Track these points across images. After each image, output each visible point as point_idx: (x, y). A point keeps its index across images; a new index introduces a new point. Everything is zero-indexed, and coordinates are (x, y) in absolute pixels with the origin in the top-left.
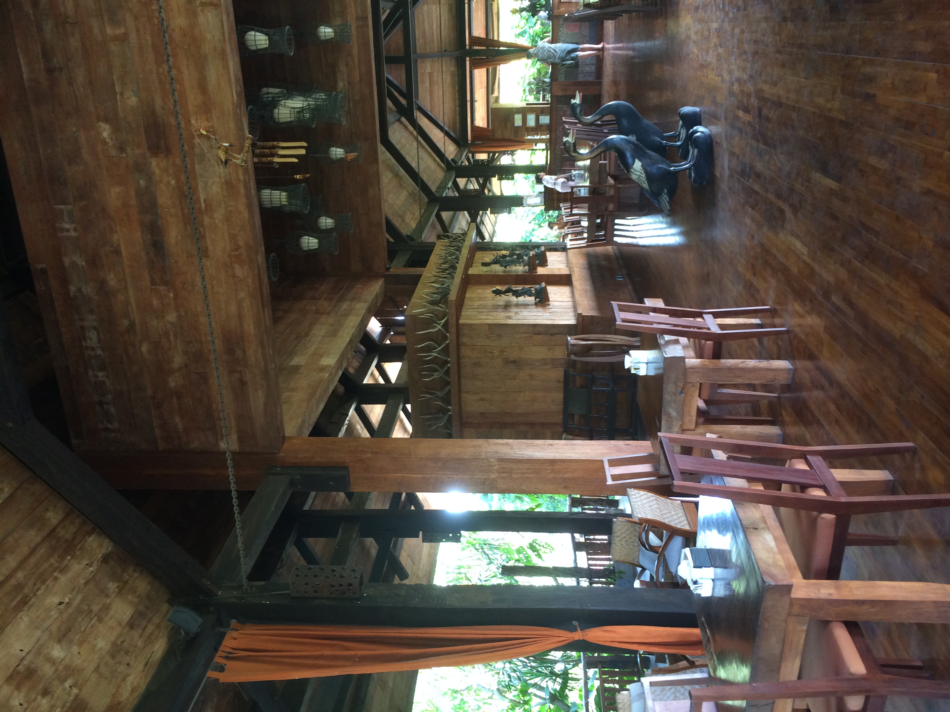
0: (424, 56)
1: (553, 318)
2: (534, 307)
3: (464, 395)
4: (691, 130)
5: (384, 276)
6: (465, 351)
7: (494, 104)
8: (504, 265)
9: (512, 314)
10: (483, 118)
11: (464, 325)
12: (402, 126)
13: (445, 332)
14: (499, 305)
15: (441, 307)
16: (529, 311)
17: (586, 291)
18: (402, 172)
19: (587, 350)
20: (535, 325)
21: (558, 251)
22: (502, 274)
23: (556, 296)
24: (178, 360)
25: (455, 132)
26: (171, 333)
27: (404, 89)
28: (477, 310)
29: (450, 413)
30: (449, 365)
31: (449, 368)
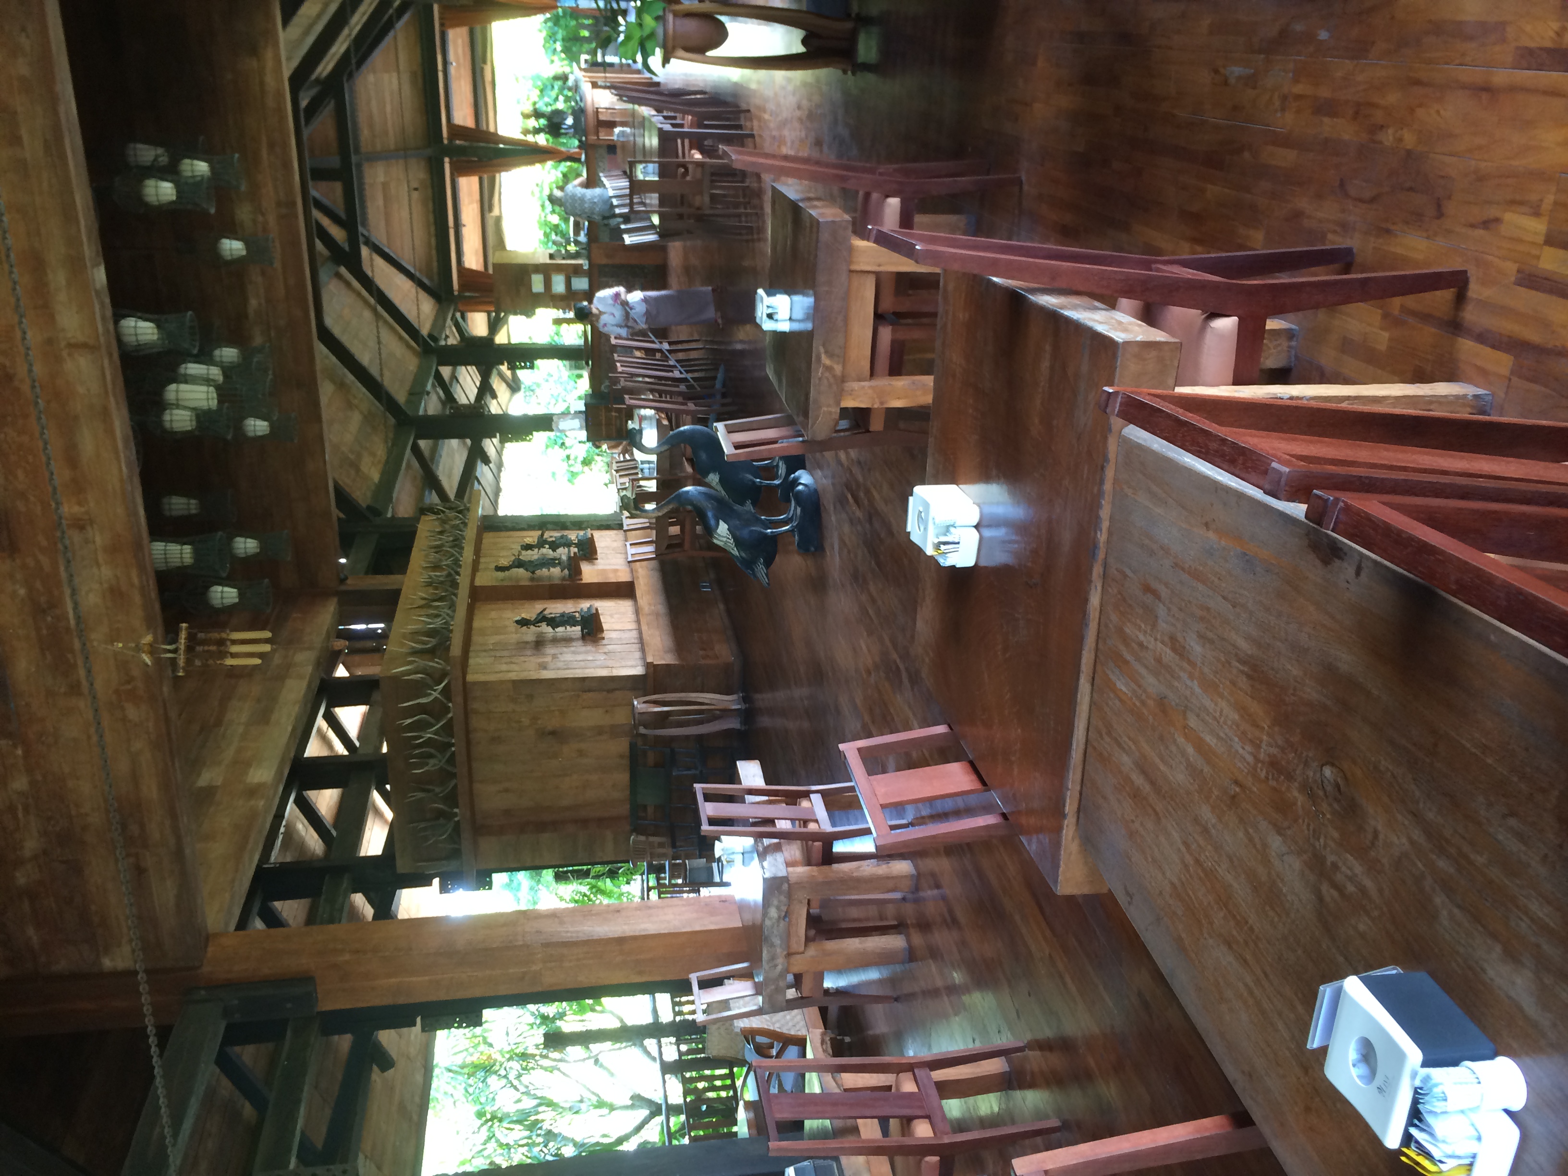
0: (375, 157)
1: (610, 663)
2: (580, 643)
3: (477, 786)
4: (792, 476)
5: (337, 593)
6: (476, 722)
7: (497, 254)
8: (531, 569)
9: (548, 659)
10: (477, 251)
11: (475, 683)
12: (342, 285)
13: (445, 701)
14: (527, 643)
15: (437, 663)
16: (574, 653)
17: (657, 615)
18: (350, 377)
19: (662, 720)
20: (584, 679)
21: (613, 529)
22: (527, 583)
23: (613, 620)
24: (31, 845)
25: (430, 278)
26: (20, 807)
27: (342, 214)
28: (493, 653)
29: (456, 819)
30: (453, 749)
31: (453, 753)
